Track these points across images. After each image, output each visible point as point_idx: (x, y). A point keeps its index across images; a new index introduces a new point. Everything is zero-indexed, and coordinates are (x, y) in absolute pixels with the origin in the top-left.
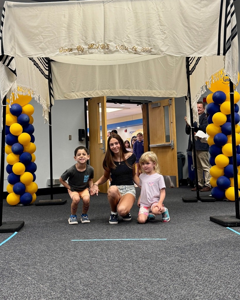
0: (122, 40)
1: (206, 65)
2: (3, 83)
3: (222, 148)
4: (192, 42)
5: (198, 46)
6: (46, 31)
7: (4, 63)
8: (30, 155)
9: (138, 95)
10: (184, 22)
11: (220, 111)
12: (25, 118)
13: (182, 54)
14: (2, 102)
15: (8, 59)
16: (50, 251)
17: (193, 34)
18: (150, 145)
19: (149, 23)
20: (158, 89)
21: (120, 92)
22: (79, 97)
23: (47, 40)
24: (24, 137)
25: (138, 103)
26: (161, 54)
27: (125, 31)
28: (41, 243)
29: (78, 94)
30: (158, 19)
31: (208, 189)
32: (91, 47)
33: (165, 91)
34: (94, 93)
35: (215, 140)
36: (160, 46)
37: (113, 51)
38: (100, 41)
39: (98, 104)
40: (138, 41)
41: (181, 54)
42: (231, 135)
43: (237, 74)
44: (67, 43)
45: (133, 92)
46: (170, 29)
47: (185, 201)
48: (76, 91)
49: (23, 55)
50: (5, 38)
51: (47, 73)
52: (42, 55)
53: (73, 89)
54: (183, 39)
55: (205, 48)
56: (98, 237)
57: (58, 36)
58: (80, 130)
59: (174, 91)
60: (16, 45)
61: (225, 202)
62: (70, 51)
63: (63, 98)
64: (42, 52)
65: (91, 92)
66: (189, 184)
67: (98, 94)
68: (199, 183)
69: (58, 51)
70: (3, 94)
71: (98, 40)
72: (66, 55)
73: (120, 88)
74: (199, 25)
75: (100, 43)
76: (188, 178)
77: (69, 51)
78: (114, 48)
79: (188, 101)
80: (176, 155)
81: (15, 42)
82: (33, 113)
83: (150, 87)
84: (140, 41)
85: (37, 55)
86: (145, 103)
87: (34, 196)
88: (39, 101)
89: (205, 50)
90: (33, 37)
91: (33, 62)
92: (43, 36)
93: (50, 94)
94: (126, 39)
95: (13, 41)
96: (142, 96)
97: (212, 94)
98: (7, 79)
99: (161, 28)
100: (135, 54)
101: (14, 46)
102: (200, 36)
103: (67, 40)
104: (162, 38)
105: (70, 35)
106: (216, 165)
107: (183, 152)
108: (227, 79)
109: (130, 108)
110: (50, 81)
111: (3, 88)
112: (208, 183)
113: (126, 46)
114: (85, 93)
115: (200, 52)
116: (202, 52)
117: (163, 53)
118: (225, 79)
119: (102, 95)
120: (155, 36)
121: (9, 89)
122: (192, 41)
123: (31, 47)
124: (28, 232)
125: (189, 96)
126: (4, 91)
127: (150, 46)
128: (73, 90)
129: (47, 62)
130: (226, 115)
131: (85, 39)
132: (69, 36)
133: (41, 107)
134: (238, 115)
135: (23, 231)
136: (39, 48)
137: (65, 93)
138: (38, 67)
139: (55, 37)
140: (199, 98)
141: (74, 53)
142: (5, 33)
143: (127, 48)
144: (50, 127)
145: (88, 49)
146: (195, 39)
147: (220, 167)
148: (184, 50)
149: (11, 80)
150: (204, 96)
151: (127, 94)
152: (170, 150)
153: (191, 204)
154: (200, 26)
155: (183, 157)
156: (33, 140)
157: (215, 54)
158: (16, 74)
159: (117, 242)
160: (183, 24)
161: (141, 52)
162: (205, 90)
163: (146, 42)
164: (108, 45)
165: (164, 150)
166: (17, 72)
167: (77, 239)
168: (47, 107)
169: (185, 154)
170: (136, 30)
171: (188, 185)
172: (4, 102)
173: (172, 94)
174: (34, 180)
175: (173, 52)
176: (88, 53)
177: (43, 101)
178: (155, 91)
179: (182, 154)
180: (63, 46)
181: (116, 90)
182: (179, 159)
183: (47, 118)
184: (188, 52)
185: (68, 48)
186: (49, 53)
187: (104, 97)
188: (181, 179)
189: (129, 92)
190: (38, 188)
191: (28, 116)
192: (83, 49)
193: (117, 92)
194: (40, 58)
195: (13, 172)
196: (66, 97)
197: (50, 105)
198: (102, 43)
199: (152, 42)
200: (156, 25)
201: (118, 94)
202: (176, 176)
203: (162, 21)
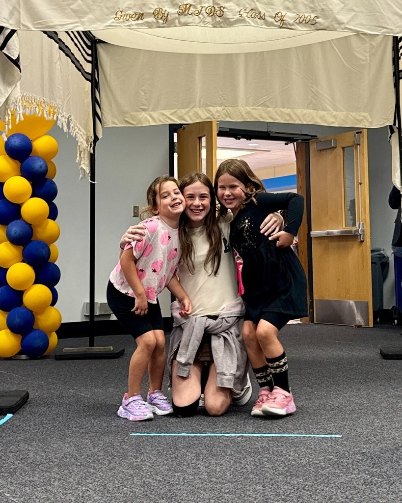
8: (46, 246)
9: (286, 120)
12: (38, 165)
13: (385, 30)
15: (4, 34)
18: (312, 233)
20: (330, 108)
21: (248, 113)
22: (156, 122)
24: (34, 207)
25: (288, 139)
26: (338, 30)
28: (62, 438)
32: (184, 11)
33: (345, 113)
34: (190, 114)
36: (335, 11)
37: (231, 22)
39: (200, 138)
41: (382, 29)
44: (132, 2)
45: (276, 112)
47: (385, 356)
48: (150, 109)
49: (37, 26)
51: (88, 68)
52: (76, 26)
53: (144, 105)
56: (190, 428)
59: (366, 114)
60: (22, 4)
62: (138, 19)
63: (122, 124)
65: (184, 111)
66: (396, 321)
67: (199, 117)
69: (111, 19)
72: (129, 26)
73: (247, 104)
75: (205, 3)
76: (393, 307)
77: (136, 18)
78: (234, 15)
79: (395, 137)
80: (369, 255)
82: (55, 156)
83: (315, 103)
85: (64, 24)
86: (303, 140)
87: (54, 339)
88: (69, 128)
91: (58, 43)
93: (95, 114)
96: (296, 123)
100: (281, 27)
101: (18, 7)
107: (383, 250)
109: (269, 151)
110: (95, 86)
113: (261, 10)
114: (170, 115)
117: (343, 26)
119: (208, 118)
123: (53, 9)
125: (397, 125)
127: (313, 10)
128: (144, 107)
129: (89, 44)
133: (74, 140)
136: (71, 11)
137: (127, 113)
138: (69, 54)
141: (147, 22)
143: (264, 15)
144: (93, 187)
145: (177, 15)
148: (389, 22)
149: (7, 80)
151: (262, 118)
152: (356, 244)
155: (384, 260)
156: (53, 214)
158: (19, 67)
159: (232, 440)
161: (293, 25)
163: (306, 3)
164: (222, 8)
165: (342, 243)
166: (22, 63)
167: (144, 433)
168: (87, 142)
169: (389, 252)
171: (394, 322)
173: (362, 120)
174: (54, 302)
175: (364, 25)
176: (177, 24)
177: (79, 129)
178: (324, 112)
179: (381, 254)
180: (123, 7)
181: (239, 108)
182: (374, 265)
183: (86, 166)
184: (398, 27)
185: (135, 11)
186: (92, 22)
187: (212, 122)
188: (379, 308)
189: (266, 113)
190: (61, 321)
191: (45, 162)
192: (168, 14)
193: (240, 113)
194: (72, 32)
195: (7, 284)
196: (129, 121)
197: (93, 137)
198: (209, 3)
199: (318, 2)
201: (242, 116)
202: (367, 303)
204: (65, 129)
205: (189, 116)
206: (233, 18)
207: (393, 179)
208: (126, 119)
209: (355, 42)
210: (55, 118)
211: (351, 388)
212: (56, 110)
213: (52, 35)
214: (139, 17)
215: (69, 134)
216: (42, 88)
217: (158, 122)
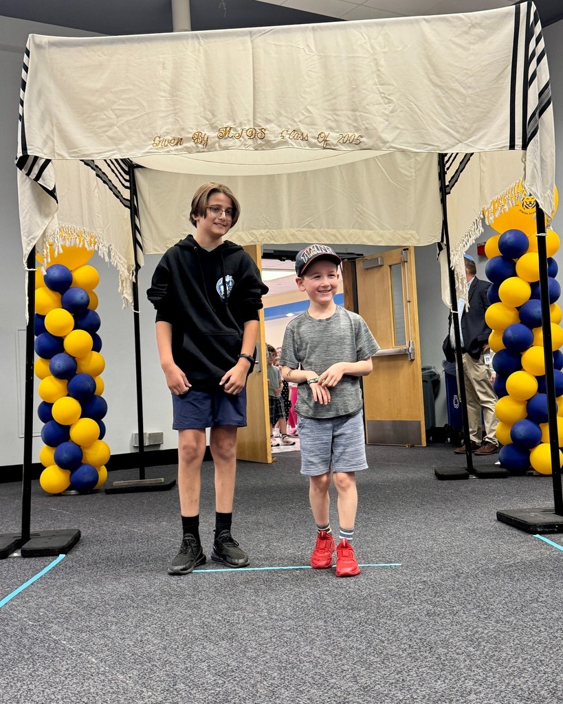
0: (295, 119)
1: (481, 170)
2: (27, 218)
3: (520, 357)
4: (452, 120)
5: (466, 129)
6: (123, 99)
7: (28, 174)
8: (91, 379)
9: (332, 241)
10: (433, 77)
11: (515, 275)
12: (79, 296)
13: (431, 147)
14: (25, 261)
15: (39, 165)
17: (454, 101)
19: (355, 80)
20: (376, 227)
21: (293, 235)
23: (125, 119)
24: (77, 340)
26: (382, 149)
27: (302, 100)
28: (117, 578)
30: (374, 69)
31: (492, 449)
32: (224, 134)
33: (392, 231)
34: (234, 238)
35: (506, 340)
36: (380, 130)
37: (273, 144)
38: (246, 122)
40: (330, 119)
41: (427, 146)
42: (541, 328)
43: (552, 191)
44: (170, 127)
45: (321, 233)
46: (402, 90)
47: (440, 477)
49: (73, 155)
50: (30, 117)
51: (126, 194)
52: (115, 154)
53: (186, 231)
54: (431, 114)
55: (481, 133)
57: (150, 111)
59: (414, 232)
60: (55, 131)
61: (530, 478)
62: (177, 144)
66: (449, 439)
67: (243, 241)
68: (471, 436)
69: (149, 145)
70: (29, 244)
71: (241, 117)
72: (168, 152)
73: (292, 226)
74: (466, 81)
75: (245, 126)
76: (446, 425)
77: (175, 143)
78: (276, 137)
79: (444, 253)
80: (420, 374)
81: (53, 125)
82: (96, 285)
83: (360, 223)
84: (336, 120)
85: (104, 153)
86: (349, 259)
87: (103, 473)
88: (110, 257)
89: (480, 138)
90: (94, 114)
91: (94, 170)
92: (117, 111)
93: (136, 242)
94: (304, 115)
95: (48, 124)
96: (342, 243)
97: (498, 238)
98: (36, 211)
99: (381, 91)
100: (325, 148)
101: (51, 135)
102: (468, 106)
103: (171, 120)
104: (383, 113)
105: (177, 107)
106: (508, 395)
107: (434, 368)
108: (530, 203)
110: (134, 212)
111: (26, 231)
112: (491, 436)
113: (303, 131)
115: (470, 142)
116: (475, 142)
117: (388, 145)
118: (525, 204)
119: (252, 242)
120: (367, 107)
121: (40, 233)
122: (452, 118)
123: (89, 137)
124: (90, 554)
125: (445, 242)
126: (30, 238)
127: (357, 129)
129: (127, 169)
130: (528, 282)
131: (210, 116)
132: (175, 110)
133: (114, 271)
134: (556, 282)
135: (78, 553)
136: (107, 138)
137: (169, 239)
138: (106, 181)
139: (142, 114)
140: (469, 245)
141: (187, 147)
142: (30, 106)
143: (307, 136)
144: (137, 316)
145: (217, 139)
146: (459, 113)
147: (517, 400)
148: (435, 138)
149: (44, 211)
150: (481, 242)
151: (306, 239)
152: (406, 363)
153: (454, 483)
154: (469, 85)
155: (435, 378)
156: (97, 346)
157: (504, 147)
158: (55, 198)
159: (291, 573)
160: (431, 81)
161: (337, 145)
162: (482, 229)
163: (349, 122)
164: (263, 130)
165: (392, 363)
166: (58, 194)
168: (129, 270)
169: (440, 371)
170: (325, 96)
171: (447, 440)
172: (31, 261)
173: (409, 238)
174: (101, 436)
175: (409, 143)
176: (218, 148)
177: (120, 258)
178: (371, 231)
179: (432, 372)
180: (161, 132)
181: (283, 230)
182: (425, 383)
183: (128, 295)
184: (445, 144)
185: (173, 136)
186: (130, 149)
187: (256, 245)
188: (432, 427)
189: (311, 234)
190: (110, 453)
191: (86, 292)
192: (207, 138)
193: (285, 235)
194: (110, 160)
195: (53, 419)
197: (135, 265)
198: (249, 125)
199: (362, 121)
200: (370, 82)
201: (287, 238)
202: (420, 422)
203: (383, 74)
204: (107, 259)
206: (275, 140)
207: (443, 297)
208: (167, 245)
210: (96, 248)
211: (408, 512)
212: (96, 240)
213: (90, 163)
215: (110, 263)
216: (82, 217)
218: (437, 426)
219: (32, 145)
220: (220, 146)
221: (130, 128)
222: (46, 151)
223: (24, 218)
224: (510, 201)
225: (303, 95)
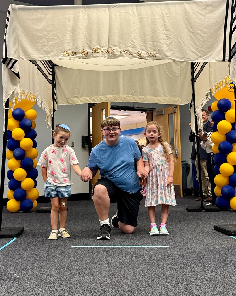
0: (127, 45)
1: (210, 72)
2: (6, 85)
3: (227, 156)
4: (197, 48)
5: (203, 52)
6: (50, 34)
7: (7, 66)
8: (31, 160)
9: (142, 101)
10: (189, 28)
11: (225, 119)
12: (27, 123)
13: (188, 59)
14: (4, 105)
15: (12, 62)
16: (50, 257)
17: (198, 39)
19: (154, 28)
20: (162, 96)
21: (125, 98)
23: (51, 43)
24: (26, 142)
25: (143, 110)
26: (166, 59)
27: (130, 36)
28: (40, 248)
29: (81, 99)
30: (163, 24)
32: (95, 51)
33: (169, 98)
34: (98, 99)
35: (220, 148)
36: (165, 51)
37: (117, 56)
38: (105, 46)
39: (102, 110)
40: (142, 46)
41: (186, 59)
44: (71, 47)
45: (137, 98)
46: (175, 34)
47: (189, 210)
48: (79, 96)
49: (28, 58)
50: (9, 40)
51: (50, 78)
52: (46, 58)
53: (76, 95)
54: (188, 45)
55: (210, 54)
56: (99, 243)
57: (62, 40)
58: (82, 136)
59: (179, 98)
60: (20, 47)
61: (230, 212)
62: (74, 55)
63: (66, 103)
64: (46, 55)
65: (95, 97)
66: (193, 194)
67: (102, 100)
69: (61, 55)
70: (6, 97)
71: (103, 44)
72: (70, 58)
73: (124, 94)
74: (204, 30)
75: (105, 47)
76: (192, 187)
77: (73, 54)
79: (192, 109)
80: (181, 164)
81: (19, 45)
82: (35, 118)
83: (155, 93)
84: (145, 46)
85: (40, 57)
86: (150, 111)
87: (35, 203)
88: (42, 106)
89: (210, 56)
90: (38, 40)
91: (36, 66)
92: (48, 39)
93: (54, 99)
94: (131, 43)
95: (17, 44)
96: (147, 102)
97: (217, 102)
98: (10, 82)
99: (166, 33)
100: (140, 58)
101: (18, 49)
102: (205, 41)
103: (71, 44)
104: (167, 43)
105: (74, 38)
106: (220, 173)
107: (187, 161)
108: (232, 87)
109: (134, 116)
110: (54, 86)
111: (5, 91)
113: (130, 50)
114: (89, 99)
115: (205, 57)
116: (207, 58)
117: (168, 58)
118: (230, 87)
119: (106, 100)
120: (159, 40)
121: (11, 92)
123: (35, 50)
124: (28, 238)
125: (193, 103)
126: (7, 94)
127: (154, 50)
129: (51, 66)
130: (231, 123)
131: (89, 43)
132: (73, 40)
133: (44, 111)
135: (23, 237)
136: (43, 51)
137: (68, 98)
138: (42, 71)
139: (59, 41)
140: (203, 105)
141: (78, 56)
142: (9, 36)
143: (132, 53)
145: (92, 53)
146: (201, 44)
147: (224, 176)
148: (189, 55)
149: (14, 82)
151: (131, 100)
153: (195, 213)
154: (205, 32)
155: (188, 166)
156: (35, 145)
157: (220, 60)
158: (19, 77)
159: (119, 248)
160: (188, 30)
161: (145, 57)
162: (210, 98)
163: (151, 47)
164: (112, 50)
166: (20, 75)
167: (78, 246)
168: (50, 111)
169: (190, 162)
170: (141, 35)
171: (192, 195)
172: (7, 105)
173: (177, 101)
174: (35, 187)
175: (178, 57)
178: (159, 98)
179: (186, 163)
180: (67, 49)
181: (120, 96)
182: (183, 168)
183: (49, 123)
184: (193, 58)
185: (72, 51)
186: (53, 56)
187: (108, 102)
188: (186, 188)
189: (133, 98)
190: (39, 195)
191: (31, 121)
192: (88, 53)
193: (121, 98)
194: (43, 61)
195: (14, 178)
196: (69, 102)
197: (53, 110)
198: (106, 47)
199: (157, 47)
200: (161, 30)
201: (122, 100)
202: (180, 186)
203: (167, 26)
204: (40, 106)
205: (97, 100)
206: (118, 54)
208: (68, 101)
209: (174, 65)
210: (36, 101)
211: (173, 224)
212: (36, 97)
213: (34, 62)
214: (74, 54)
215: (42, 108)
216: (30, 87)
217: (83, 102)
218: (188, 188)
219: (9, 53)
220: (93, 56)
221: (53, 47)
222: (15, 56)
223: (5, 85)
224: (223, 85)
225: (131, 34)
